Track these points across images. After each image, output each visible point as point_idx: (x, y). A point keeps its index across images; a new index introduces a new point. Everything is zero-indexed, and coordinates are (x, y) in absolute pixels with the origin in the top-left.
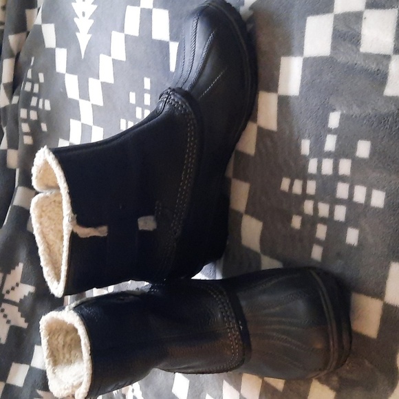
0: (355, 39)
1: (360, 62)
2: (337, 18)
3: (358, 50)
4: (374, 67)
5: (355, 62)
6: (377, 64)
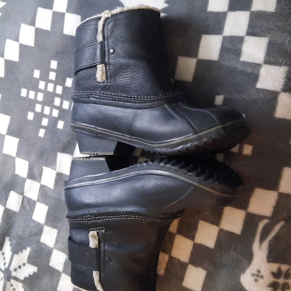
0: (238, 53)
1: (240, 67)
2: (225, 38)
3: (239, 59)
4: (250, 70)
5: (236, 66)
6: (252, 69)
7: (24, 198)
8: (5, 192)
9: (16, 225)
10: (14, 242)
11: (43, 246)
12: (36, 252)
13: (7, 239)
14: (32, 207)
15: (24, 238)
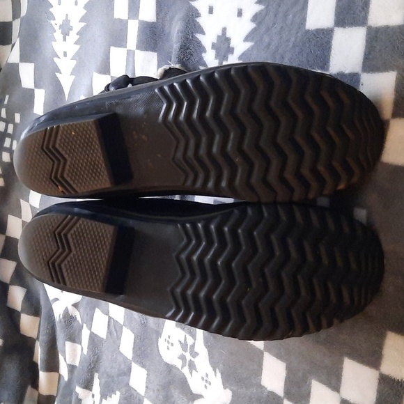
7: (110, 318)
8: (90, 310)
9: (104, 357)
10: (103, 380)
11: (133, 392)
12: (125, 399)
13: (96, 375)
14: (119, 333)
15: (113, 377)
